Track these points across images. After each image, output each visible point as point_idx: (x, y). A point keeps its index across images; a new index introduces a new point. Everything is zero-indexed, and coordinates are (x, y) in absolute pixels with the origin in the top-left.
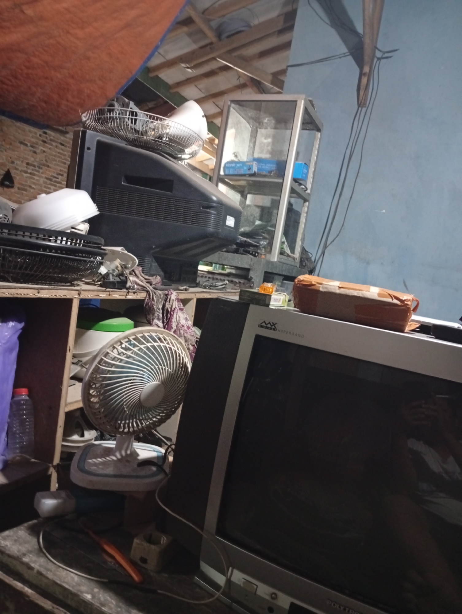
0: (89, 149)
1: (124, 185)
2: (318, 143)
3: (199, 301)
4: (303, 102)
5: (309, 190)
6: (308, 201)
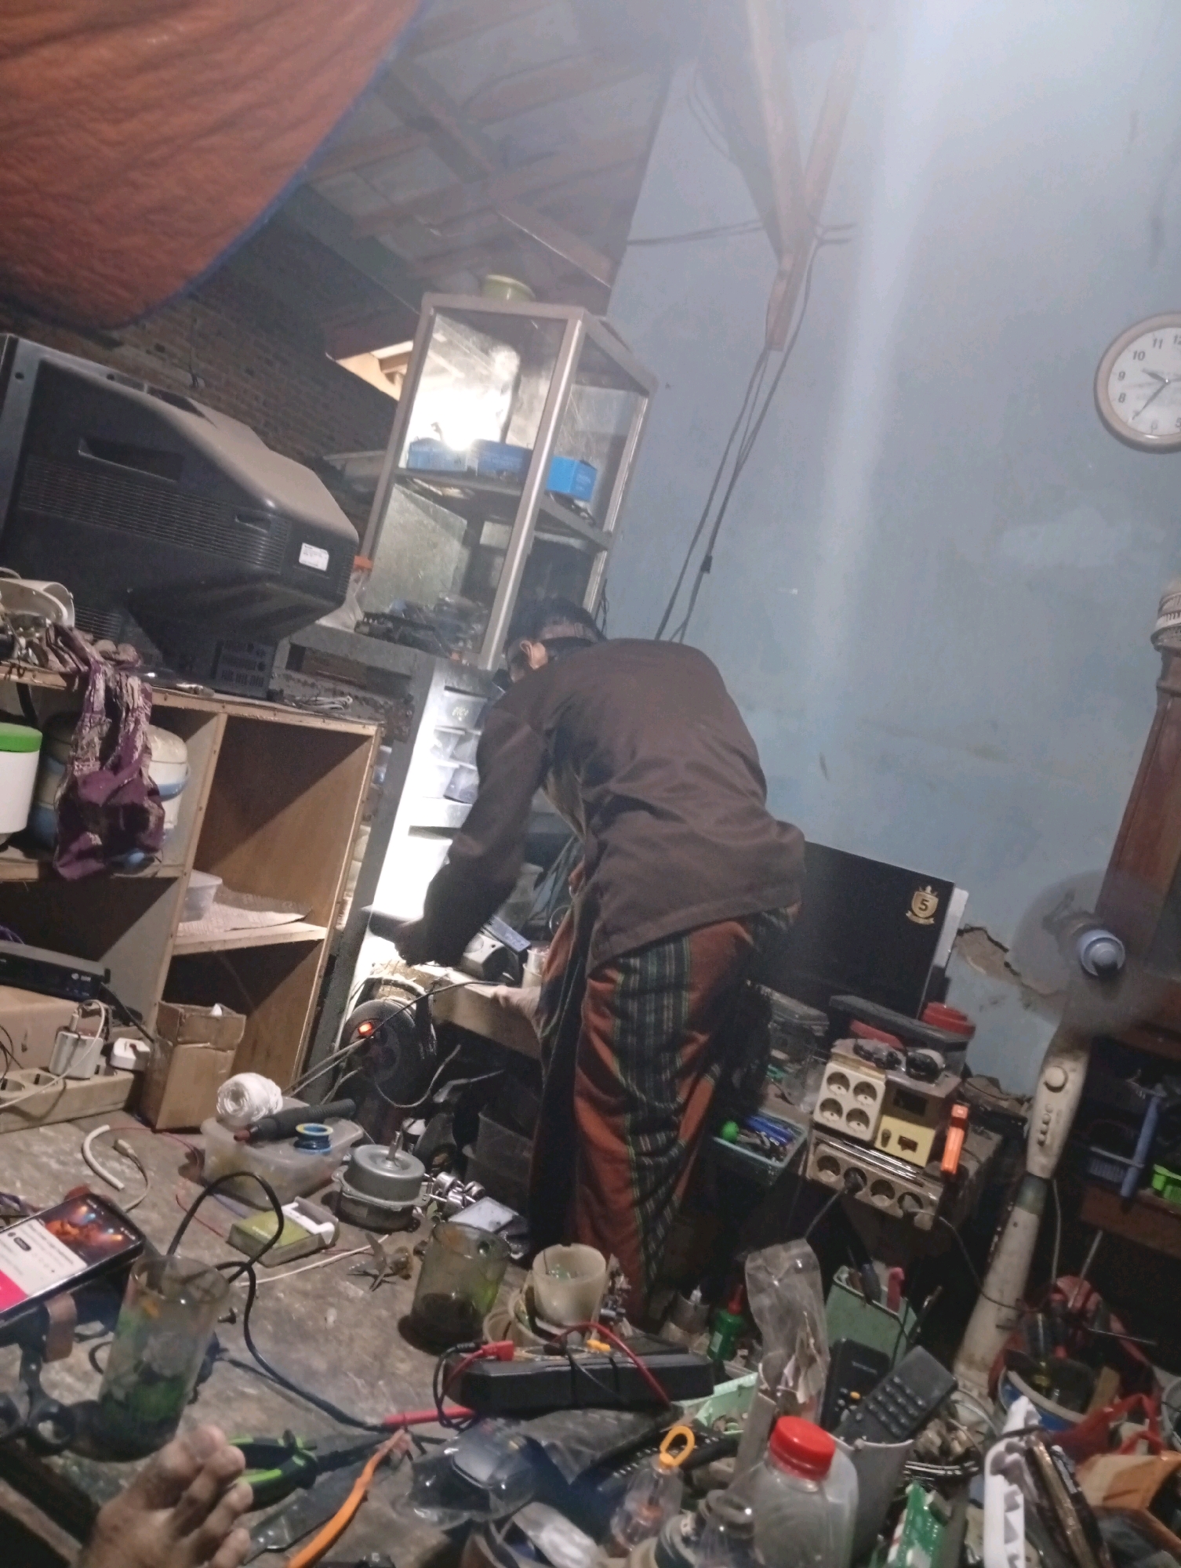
0: (19, 376)
1: (82, 458)
2: (641, 420)
3: (233, 722)
4: (579, 324)
5: (610, 524)
6: (606, 549)
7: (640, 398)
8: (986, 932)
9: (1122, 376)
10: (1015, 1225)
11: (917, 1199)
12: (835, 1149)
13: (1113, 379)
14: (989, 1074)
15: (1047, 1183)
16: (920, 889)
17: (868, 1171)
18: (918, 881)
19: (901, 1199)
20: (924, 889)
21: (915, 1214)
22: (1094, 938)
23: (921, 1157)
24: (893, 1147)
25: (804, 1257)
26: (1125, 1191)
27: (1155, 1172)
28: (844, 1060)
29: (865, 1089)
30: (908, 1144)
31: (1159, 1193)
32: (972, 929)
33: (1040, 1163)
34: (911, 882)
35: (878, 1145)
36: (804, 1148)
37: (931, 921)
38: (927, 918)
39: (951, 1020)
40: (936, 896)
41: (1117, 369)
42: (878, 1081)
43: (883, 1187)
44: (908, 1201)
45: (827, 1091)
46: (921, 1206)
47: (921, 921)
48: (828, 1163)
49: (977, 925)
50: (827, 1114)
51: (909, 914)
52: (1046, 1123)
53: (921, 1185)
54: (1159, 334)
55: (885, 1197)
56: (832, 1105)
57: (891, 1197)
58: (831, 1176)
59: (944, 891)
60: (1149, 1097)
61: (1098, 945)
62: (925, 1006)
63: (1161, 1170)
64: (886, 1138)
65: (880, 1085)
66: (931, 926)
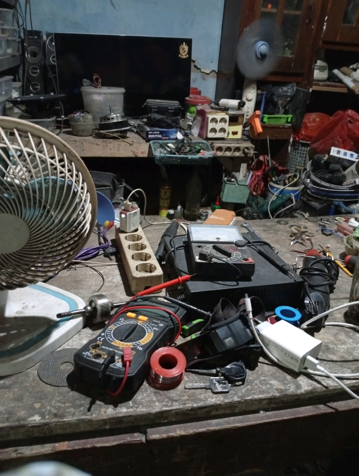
11: (247, 148)
16: (181, 44)
18: (179, 41)
19: (243, 150)
20: (183, 44)
21: (248, 153)
22: (260, 45)
23: (239, 135)
24: (230, 136)
29: (223, 120)
30: (235, 133)
31: (265, 123)
34: (177, 42)
37: (187, 56)
38: (186, 55)
40: (187, 46)
42: (227, 116)
43: (237, 149)
44: (245, 150)
45: (211, 126)
46: (250, 150)
47: (184, 57)
50: (212, 134)
51: (180, 55)
52: (248, 112)
55: (238, 152)
57: (240, 151)
58: (220, 153)
59: (189, 42)
60: (262, 95)
61: (261, 47)
63: (265, 115)
64: (228, 134)
66: (188, 58)
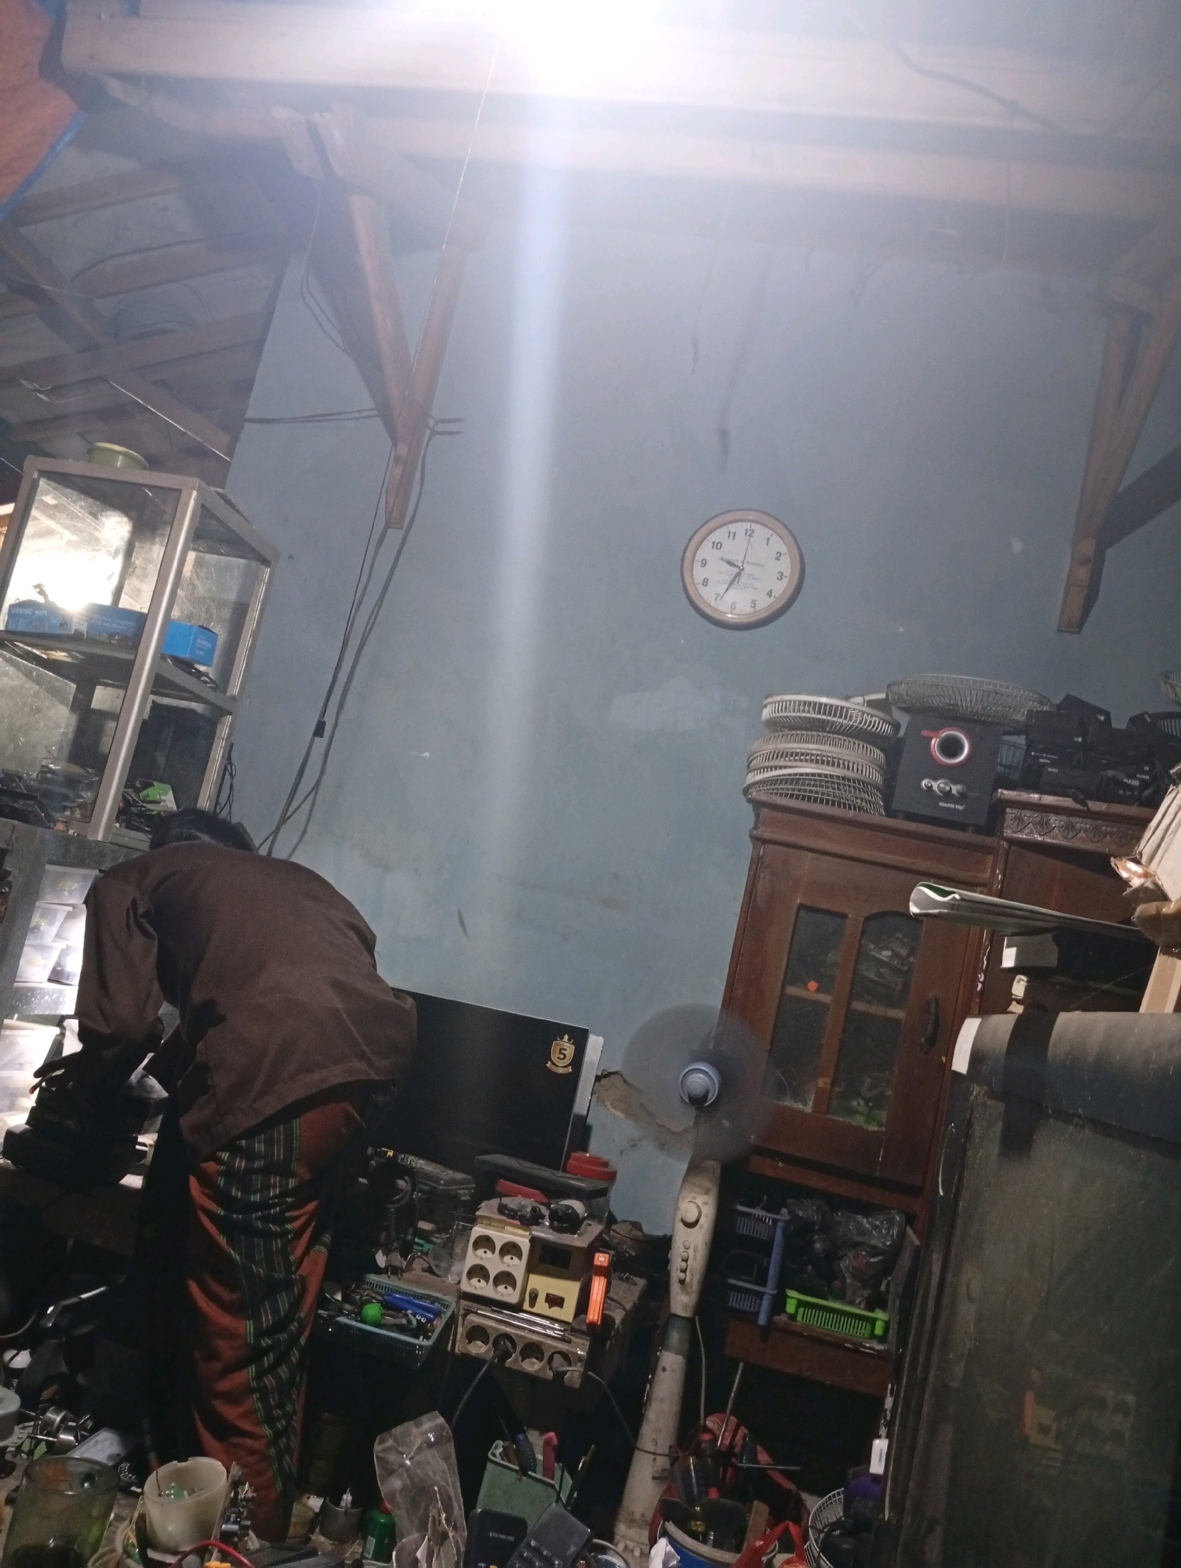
2: (264, 587)
4: (195, 493)
5: (234, 689)
6: (231, 714)
7: (261, 567)
8: (622, 1075)
9: (704, 563)
10: (664, 1369)
11: (565, 1356)
12: (484, 1318)
13: (697, 565)
14: (631, 1219)
15: (690, 1321)
16: (558, 1038)
17: (517, 1335)
18: (555, 1031)
19: (551, 1359)
20: (562, 1038)
21: (565, 1372)
23: (567, 1313)
24: (541, 1306)
25: (438, 1430)
26: (762, 1320)
27: (787, 1296)
28: (489, 1221)
29: (511, 1249)
30: (555, 1301)
31: (793, 1317)
32: (609, 1074)
33: (682, 1302)
34: (548, 1031)
35: (526, 1306)
36: (453, 1320)
37: (570, 1069)
38: (566, 1067)
39: (594, 1168)
40: (573, 1044)
41: (699, 556)
42: (523, 1240)
43: (533, 1350)
44: (558, 1360)
45: (473, 1257)
46: (570, 1366)
47: (561, 1071)
48: (477, 1333)
49: (613, 1070)
50: (474, 1281)
51: (549, 1064)
52: (686, 1260)
53: (569, 1342)
54: (733, 527)
55: (535, 1360)
56: (479, 1272)
57: (540, 1359)
58: (481, 1347)
59: (580, 1038)
60: (775, 1221)
62: (568, 1157)
63: (791, 1293)
64: (534, 1298)
65: (524, 1243)
66: (570, 1074)
